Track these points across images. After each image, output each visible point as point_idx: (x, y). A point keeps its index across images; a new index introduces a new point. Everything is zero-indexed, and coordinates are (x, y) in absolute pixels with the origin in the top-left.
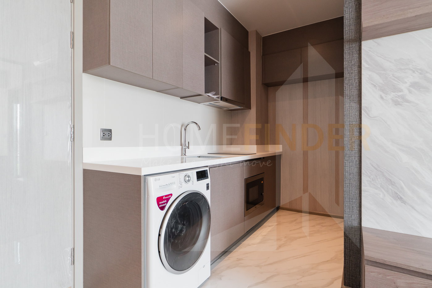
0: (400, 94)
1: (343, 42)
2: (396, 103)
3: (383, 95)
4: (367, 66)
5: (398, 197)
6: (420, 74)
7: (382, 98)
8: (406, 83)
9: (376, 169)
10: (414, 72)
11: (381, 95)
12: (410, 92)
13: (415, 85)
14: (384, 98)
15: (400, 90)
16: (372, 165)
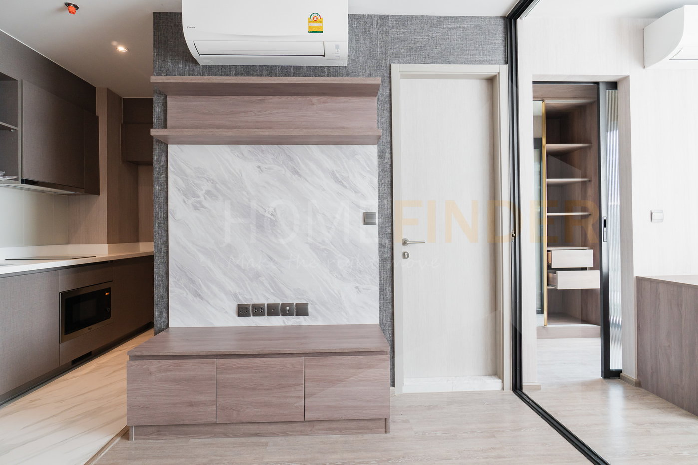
0: (198, 199)
1: (153, 142)
2: (196, 208)
3: (186, 199)
4: (172, 169)
5: (197, 295)
6: (212, 183)
7: (184, 202)
8: (202, 190)
9: (181, 270)
10: (208, 181)
11: (184, 199)
12: (205, 199)
13: (208, 192)
14: (186, 202)
15: (198, 197)
16: (177, 266)
